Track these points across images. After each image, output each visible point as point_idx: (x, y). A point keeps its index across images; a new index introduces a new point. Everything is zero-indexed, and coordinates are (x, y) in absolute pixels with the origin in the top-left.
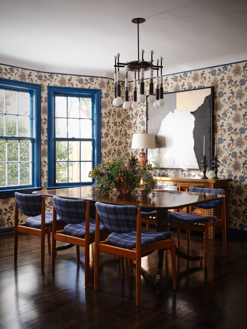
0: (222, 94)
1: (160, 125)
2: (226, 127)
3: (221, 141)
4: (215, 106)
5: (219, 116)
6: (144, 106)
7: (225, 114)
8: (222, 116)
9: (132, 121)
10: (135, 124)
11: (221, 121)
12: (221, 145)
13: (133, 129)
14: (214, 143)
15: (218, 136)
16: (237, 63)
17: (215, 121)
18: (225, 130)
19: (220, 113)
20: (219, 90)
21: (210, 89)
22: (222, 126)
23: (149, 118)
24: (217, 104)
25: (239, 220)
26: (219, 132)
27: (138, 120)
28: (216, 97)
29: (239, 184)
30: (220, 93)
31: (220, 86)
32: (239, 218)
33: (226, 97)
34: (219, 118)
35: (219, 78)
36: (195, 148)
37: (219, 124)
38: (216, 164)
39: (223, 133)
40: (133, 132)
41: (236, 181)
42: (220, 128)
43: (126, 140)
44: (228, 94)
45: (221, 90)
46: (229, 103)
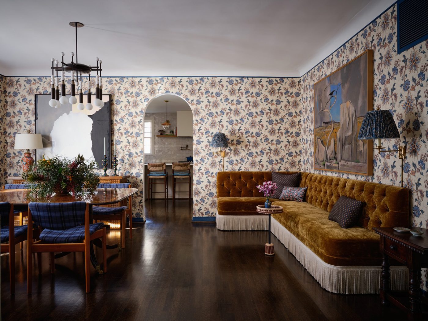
0: (119, 102)
1: (52, 125)
2: (123, 131)
3: (119, 142)
4: (112, 112)
5: (116, 121)
6: (31, 104)
7: (122, 120)
8: (119, 121)
9: (13, 119)
10: (18, 122)
11: (119, 125)
12: (119, 146)
13: (16, 127)
14: (112, 144)
15: (116, 138)
17: (113, 125)
18: (122, 134)
19: (116, 118)
20: (115, 98)
21: (108, 96)
22: (119, 130)
23: (38, 117)
24: (114, 110)
25: (135, 210)
26: (116, 135)
27: (23, 119)
28: (113, 104)
29: (136, 179)
30: (117, 101)
31: (116, 95)
32: (135, 208)
33: (123, 105)
34: (116, 123)
35: (116, 87)
36: (93, 149)
37: (116, 128)
38: (116, 163)
39: (120, 136)
40: (16, 131)
41: (133, 177)
42: (117, 131)
43: (5, 139)
44: (125, 103)
45: (118, 99)
46: (125, 111)
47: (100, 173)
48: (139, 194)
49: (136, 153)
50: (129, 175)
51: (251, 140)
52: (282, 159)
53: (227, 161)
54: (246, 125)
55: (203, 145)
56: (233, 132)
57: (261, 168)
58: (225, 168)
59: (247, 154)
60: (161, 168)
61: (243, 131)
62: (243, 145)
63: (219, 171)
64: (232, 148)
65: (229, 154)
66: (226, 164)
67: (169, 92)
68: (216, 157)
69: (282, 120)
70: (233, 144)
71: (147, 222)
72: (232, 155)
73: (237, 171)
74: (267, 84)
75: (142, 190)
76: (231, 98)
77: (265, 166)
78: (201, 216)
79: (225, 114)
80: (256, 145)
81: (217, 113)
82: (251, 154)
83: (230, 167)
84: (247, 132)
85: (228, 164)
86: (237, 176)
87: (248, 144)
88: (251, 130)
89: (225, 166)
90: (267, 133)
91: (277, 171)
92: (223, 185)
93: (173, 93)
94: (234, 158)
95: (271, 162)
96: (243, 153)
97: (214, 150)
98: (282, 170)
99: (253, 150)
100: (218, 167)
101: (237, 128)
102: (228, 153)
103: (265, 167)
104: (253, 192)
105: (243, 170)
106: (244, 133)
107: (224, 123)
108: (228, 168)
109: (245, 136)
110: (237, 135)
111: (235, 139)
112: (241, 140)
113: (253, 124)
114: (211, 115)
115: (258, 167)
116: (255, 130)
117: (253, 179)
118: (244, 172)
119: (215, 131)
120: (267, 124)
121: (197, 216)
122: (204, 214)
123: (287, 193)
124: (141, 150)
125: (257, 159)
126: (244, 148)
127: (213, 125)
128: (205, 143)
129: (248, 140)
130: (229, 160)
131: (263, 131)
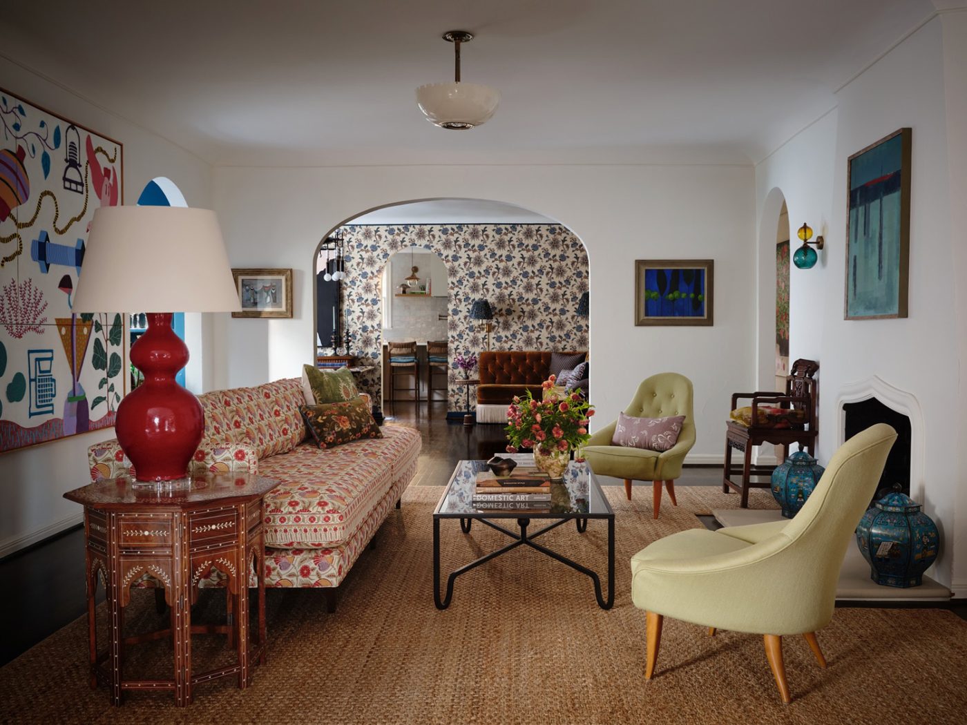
0: (349, 259)
2: (354, 297)
3: (349, 313)
5: (346, 283)
7: (353, 282)
8: (349, 284)
11: (349, 290)
12: (350, 318)
14: (342, 315)
15: (345, 307)
16: (367, 225)
17: (342, 289)
18: (353, 301)
19: (346, 280)
20: (345, 254)
22: (349, 296)
26: (346, 303)
30: (347, 257)
31: (346, 249)
33: (354, 262)
35: (346, 239)
37: (346, 293)
39: (351, 304)
41: (368, 358)
42: (347, 298)
44: (357, 259)
45: (347, 254)
46: (358, 270)
47: (325, 352)
48: (376, 381)
49: (372, 326)
50: (363, 355)
51: (527, 309)
52: (568, 335)
53: (494, 338)
54: (519, 289)
55: (461, 315)
56: (501, 299)
57: (540, 347)
58: (491, 346)
59: (520, 328)
60: (410, 350)
61: (515, 296)
62: (515, 316)
63: (482, 351)
64: (501, 320)
65: (497, 328)
66: (492, 341)
67: (416, 245)
68: (479, 332)
69: (568, 281)
70: (501, 315)
71: (387, 418)
72: (500, 330)
73: (507, 350)
74: (548, 233)
75: (380, 375)
76: (499, 253)
77: (544, 344)
78: (459, 411)
79: (491, 274)
80: (532, 315)
81: (479, 272)
82: (525, 329)
83: (497, 344)
84: (521, 298)
85: (494, 341)
86: (506, 357)
87: (522, 314)
88: (526, 296)
89: (491, 344)
90: (547, 300)
91: (561, 351)
92: (487, 369)
93: (420, 246)
94: (503, 334)
95: (552, 339)
96: (515, 327)
97: (476, 323)
98: (568, 350)
99: (529, 323)
100: (481, 346)
101: (507, 292)
102: (494, 327)
103: (545, 346)
104: (526, 378)
105: (515, 349)
106: (516, 300)
107: (490, 286)
108: (495, 347)
109: (517, 303)
110: (507, 302)
111: (505, 307)
112: (512, 309)
113: (528, 288)
114: (472, 275)
115: (535, 346)
116: (531, 296)
117: (527, 361)
118: (515, 352)
119: (477, 296)
120: (548, 287)
121: (454, 410)
122: (463, 408)
123: (563, 378)
124: (378, 323)
125: (534, 335)
126: (516, 320)
127: (475, 288)
128: (464, 313)
129: (522, 309)
130: (496, 336)
131: (542, 297)
